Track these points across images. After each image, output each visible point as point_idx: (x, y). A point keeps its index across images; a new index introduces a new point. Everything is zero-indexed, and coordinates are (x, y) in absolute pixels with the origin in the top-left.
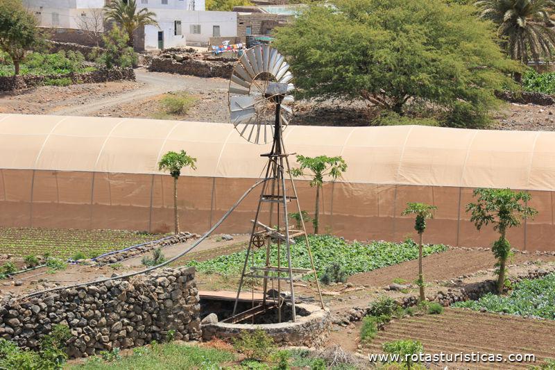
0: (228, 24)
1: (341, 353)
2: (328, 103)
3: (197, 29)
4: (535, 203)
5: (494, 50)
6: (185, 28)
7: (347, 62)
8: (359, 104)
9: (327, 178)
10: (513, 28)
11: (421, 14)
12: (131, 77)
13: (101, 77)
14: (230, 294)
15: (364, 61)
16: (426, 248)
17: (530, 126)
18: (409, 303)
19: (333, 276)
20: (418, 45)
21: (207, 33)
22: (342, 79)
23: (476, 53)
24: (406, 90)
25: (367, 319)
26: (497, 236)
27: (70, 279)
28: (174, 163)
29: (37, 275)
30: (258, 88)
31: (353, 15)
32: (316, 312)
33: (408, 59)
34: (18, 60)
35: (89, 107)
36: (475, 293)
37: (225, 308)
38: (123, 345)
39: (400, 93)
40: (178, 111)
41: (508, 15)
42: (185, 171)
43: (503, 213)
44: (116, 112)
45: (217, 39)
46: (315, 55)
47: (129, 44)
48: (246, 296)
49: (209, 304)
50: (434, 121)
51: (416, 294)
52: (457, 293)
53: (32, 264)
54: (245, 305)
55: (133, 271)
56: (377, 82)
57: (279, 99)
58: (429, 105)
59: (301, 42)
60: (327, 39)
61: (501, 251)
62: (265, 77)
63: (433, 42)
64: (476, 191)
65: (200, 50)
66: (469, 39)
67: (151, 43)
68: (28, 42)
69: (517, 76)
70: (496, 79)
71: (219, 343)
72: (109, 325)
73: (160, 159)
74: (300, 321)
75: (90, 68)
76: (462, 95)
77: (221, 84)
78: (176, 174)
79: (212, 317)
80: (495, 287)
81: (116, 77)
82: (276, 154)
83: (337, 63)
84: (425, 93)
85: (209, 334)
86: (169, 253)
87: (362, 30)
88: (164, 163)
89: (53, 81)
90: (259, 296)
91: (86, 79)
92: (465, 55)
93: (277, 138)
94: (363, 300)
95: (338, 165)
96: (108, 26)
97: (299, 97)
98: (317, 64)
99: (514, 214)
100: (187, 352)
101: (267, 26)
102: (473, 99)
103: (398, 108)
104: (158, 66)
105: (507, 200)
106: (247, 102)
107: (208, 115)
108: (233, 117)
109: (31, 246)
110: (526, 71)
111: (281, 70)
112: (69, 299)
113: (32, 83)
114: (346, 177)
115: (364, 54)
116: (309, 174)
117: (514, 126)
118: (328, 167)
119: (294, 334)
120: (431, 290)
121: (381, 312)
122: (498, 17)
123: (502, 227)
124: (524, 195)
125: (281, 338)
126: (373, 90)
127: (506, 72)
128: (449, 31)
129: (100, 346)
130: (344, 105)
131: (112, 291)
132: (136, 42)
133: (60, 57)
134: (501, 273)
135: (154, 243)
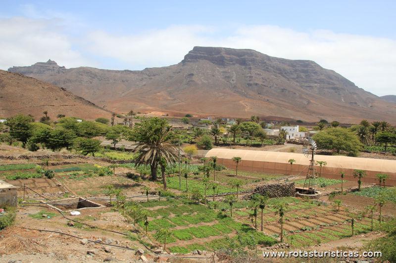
0: (303, 134)
1: (324, 201)
2: (323, 151)
3: (297, 135)
4: (367, 173)
5: (358, 141)
6: (294, 135)
7: (327, 142)
8: (330, 151)
9: (323, 165)
10: (362, 137)
11: (343, 134)
12: (283, 144)
13: (277, 144)
14: (302, 188)
15: (331, 143)
16: (343, 181)
17: (366, 157)
18: (339, 192)
19: (323, 186)
20: (342, 139)
21: (299, 136)
22: (326, 146)
23: (355, 142)
24: (340, 148)
25: (330, 195)
26: (359, 180)
27: (270, 183)
28: (291, 161)
29: (264, 181)
30: (309, 147)
31: (329, 133)
32: (320, 193)
33: (340, 143)
34: (262, 141)
35: (275, 150)
36: (354, 191)
37: (301, 191)
38: (280, 196)
39: (338, 149)
40: (292, 151)
41: (361, 134)
42: (293, 163)
43: (360, 175)
44: (280, 151)
45: (301, 137)
46: (321, 141)
47: (283, 138)
48: (305, 189)
49: (297, 190)
50: (346, 155)
51: (341, 191)
52: (350, 191)
53: (263, 179)
54: (305, 190)
55: (282, 182)
56: (334, 147)
57: (313, 149)
58: (345, 152)
59: (318, 138)
60: (323, 138)
61: (359, 182)
62: (310, 145)
63: (346, 139)
64: (355, 170)
65: (297, 139)
66: (353, 139)
67: (288, 138)
68: (264, 138)
69: (363, 147)
70: (359, 147)
71: (299, 198)
72: (277, 192)
73: (289, 160)
74: (316, 194)
75: (276, 142)
76: (352, 150)
77: (301, 146)
78: (291, 163)
79: (298, 192)
80: (358, 190)
81: (281, 144)
82: (312, 160)
83: (325, 143)
84: (344, 149)
85: (297, 196)
86: (290, 179)
87: (331, 136)
88: (289, 161)
89: (269, 145)
90: (308, 189)
91: (275, 145)
92: (352, 142)
93: (313, 157)
94: (330, 191)
95: (325, 163)
96: (279, 134)
97: (317, 149)
98: (321, 143)
99: (362, 175)
100: (293, 199)
101: (311, 135)
102: (354, 151)
103: (338, 152)
104: (289, 142)
105: (361, 172)
106: (306, 150)
107: (298, 152)
108: (303, 153)
109: (263, 176)
110: (365, 146)
111: (314, 144)
112: (270, 187)
113: (265, 145)
114: (327, 166)
115: (331, 141)
116: (319, 165)
117: (363, 157)
118: (323, 164)
119: (315, 197)
120: (344, 190)
121: (333, 194)
122: (359, 135)
123: (360, 178)
124: (365, 171)
125: (312, 198)
126: (333, 148)
127: (361, 146)
128: (349, 137)
129: (275, 196)
130: (327, 151)
131: (278, 186)
132: (285, 138)
133: (270, 140)
134: (359, 187)
135: (287, 177)
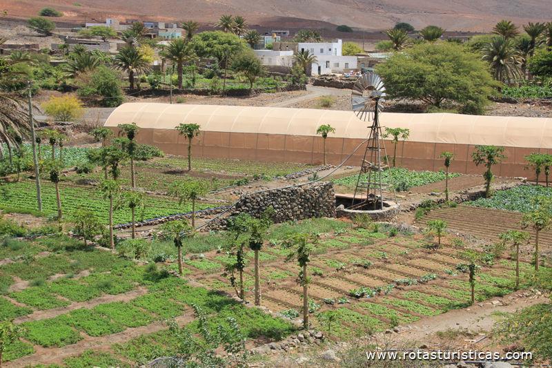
0: (353, 62)
1: (405, 225)
2: (402, 102)
3: (337, 65)
4: (507, 153)
5: (487, 75)
6: (331, 64)
7: (412, 81)
8: (417, 102)
9: (400, 138)
10: (497, 64)
11: (450, 57)
12: (305, 88)
13: (290, 88)
14: (351, 196)
15: (421, 80)
16: (450, 175)
17: (505, 114)
18: (440, 202)
19: (402, 188)
20: (449, 72)
21: (342, 67)
22: (409, 90)
23: (478, 77)
24: (443, 95)
25: (419, 209)
26: (486, 169)
27: (274, 186)
28: (324, 130)
29: (259, 183)
30: (366, 93)
31: (415, 58)
32: (393, 205)
33: (443, 80)
34: (252, 81)
35: (283, 103)
36: (474, 197)
37: (348, 202)
38: (298, 218)
39: (438, 97)
40: (326, 105)
41: (495, 58)
42: (330, 135)
43: (490, 158)
44: (297, 105)
45: (346, 70)
46: (396, 77)
47: (304, 72)
48: (358, 196)
49: (340, 200)
50: (456, 111)
51: (443, 197)
52: (465, 197)
53: (256, 178)
54: (358, 201)
55: (303, 183)
56: (427, 91)
57: (377, 99)
58: (454, 103)
59: (389, 71)
60: (402, 70)
61: (488, 176)
62: (371, 88)
63: (456, 72)
64: (476, 147)
65: (338, 75)
66: (475, 70)
67: (314, 72)
68: (257, 73)
69: (499, 89)
70: (488, 90)
71: (345, 219)
72: (292, 208)
73: (317, 128)
74: (385, 209)
75: (285, 84)
76: (471, 98)
77: (348, 92)
78: (325, 136)
79: (342, 206)
80: (484, 195)
81: (298, 89)
82: (375, 126)
83: (407, 82)
84: (452, 97)
85: (340, 214)
86: (321, 175)
87: (420, 65)
88: (319, 130)
89: (268, 90)
90: (365, 197)
91: (283, 90)
92: (473, 78)
93: (376, 119)
94: (417, 200)
95: (406, 133)
96: (294, 64)
97: (386, 98)
98: (396, 82)
99: (495, 158)
100: (329, 223)
101: (372, 63)
102: (476, 100)
103: (437, 104)
104: (318, 83)
105: (492, 151)
106: (361, 100)
107: (341, 107)
108: (353, 108)
109: (256, 169)
110: (504, 86)
111: (379, 85)
112: (274, 195)
113: (258, 92)
114: (410, 138)
115: (421, 76)
116: (391, 137)
117: (497, 114)
118: (401, 134)
119: (382, 216)
120: (452, 195)
121: (426, 206)
122: (490, 59)
123: (489, 165)
124: (501, 149)
125: (375, 218)
126: (425, 95)
127: (493, 87)
128: (464, 66)
129: (287, 218)
130: (410, 103)
131: (294, 192)
132: (307, 72)
133: (271, 80)
134: (487, 188)
135: (314, 170)
